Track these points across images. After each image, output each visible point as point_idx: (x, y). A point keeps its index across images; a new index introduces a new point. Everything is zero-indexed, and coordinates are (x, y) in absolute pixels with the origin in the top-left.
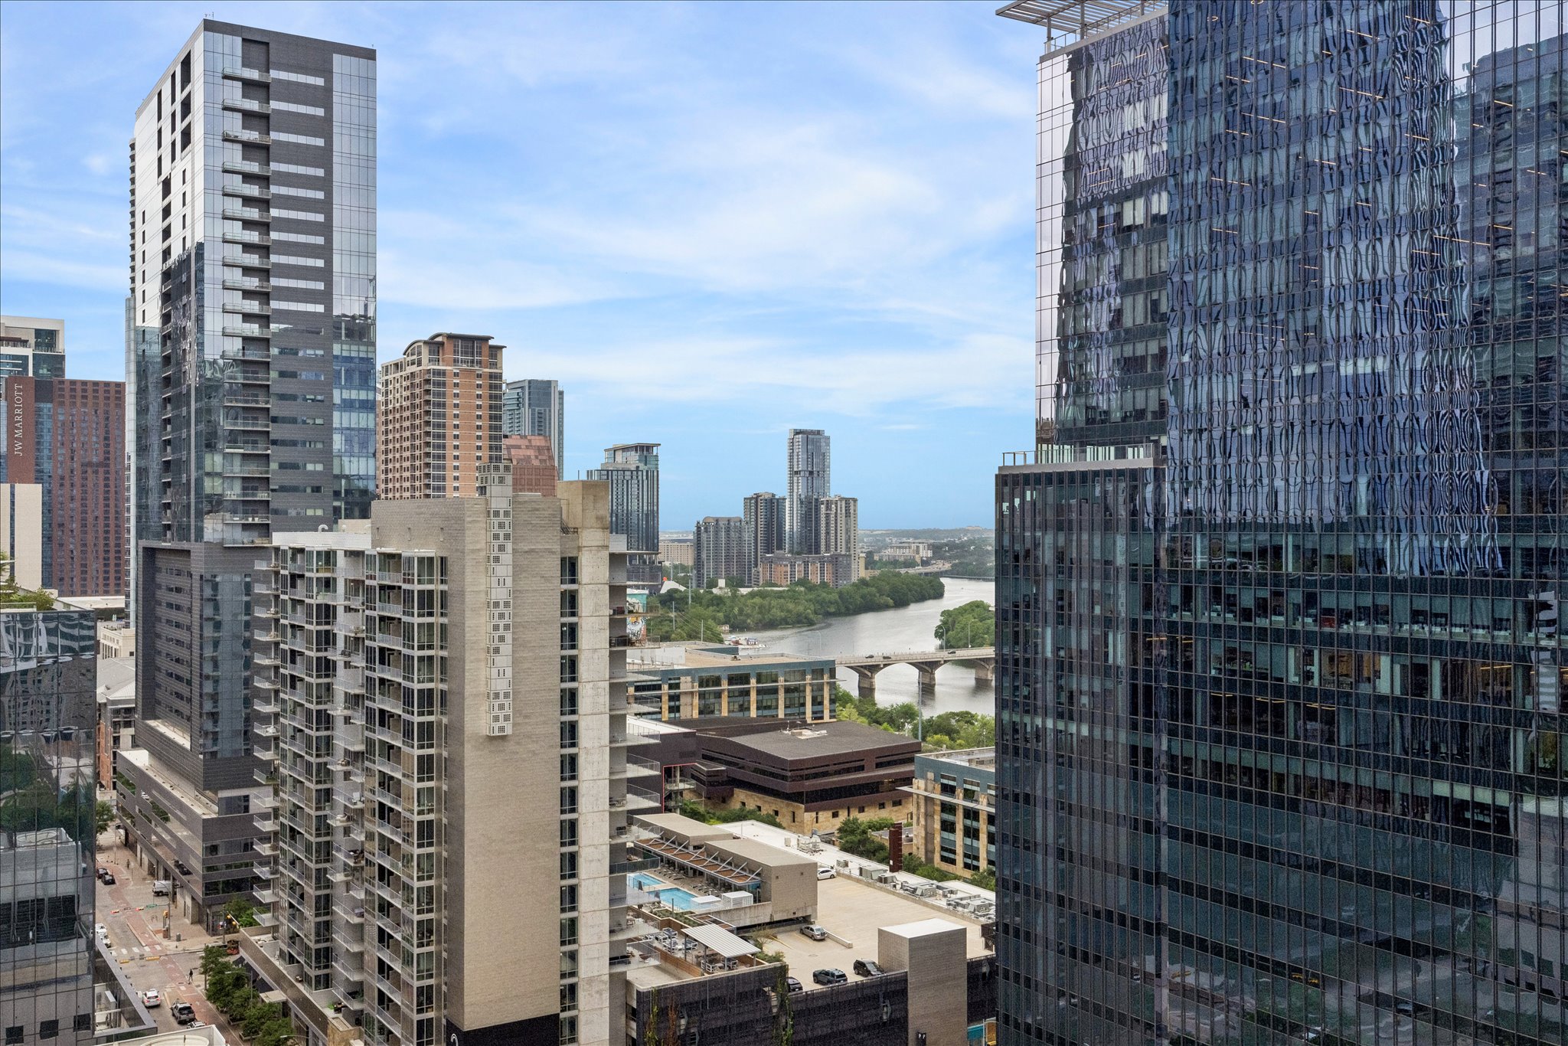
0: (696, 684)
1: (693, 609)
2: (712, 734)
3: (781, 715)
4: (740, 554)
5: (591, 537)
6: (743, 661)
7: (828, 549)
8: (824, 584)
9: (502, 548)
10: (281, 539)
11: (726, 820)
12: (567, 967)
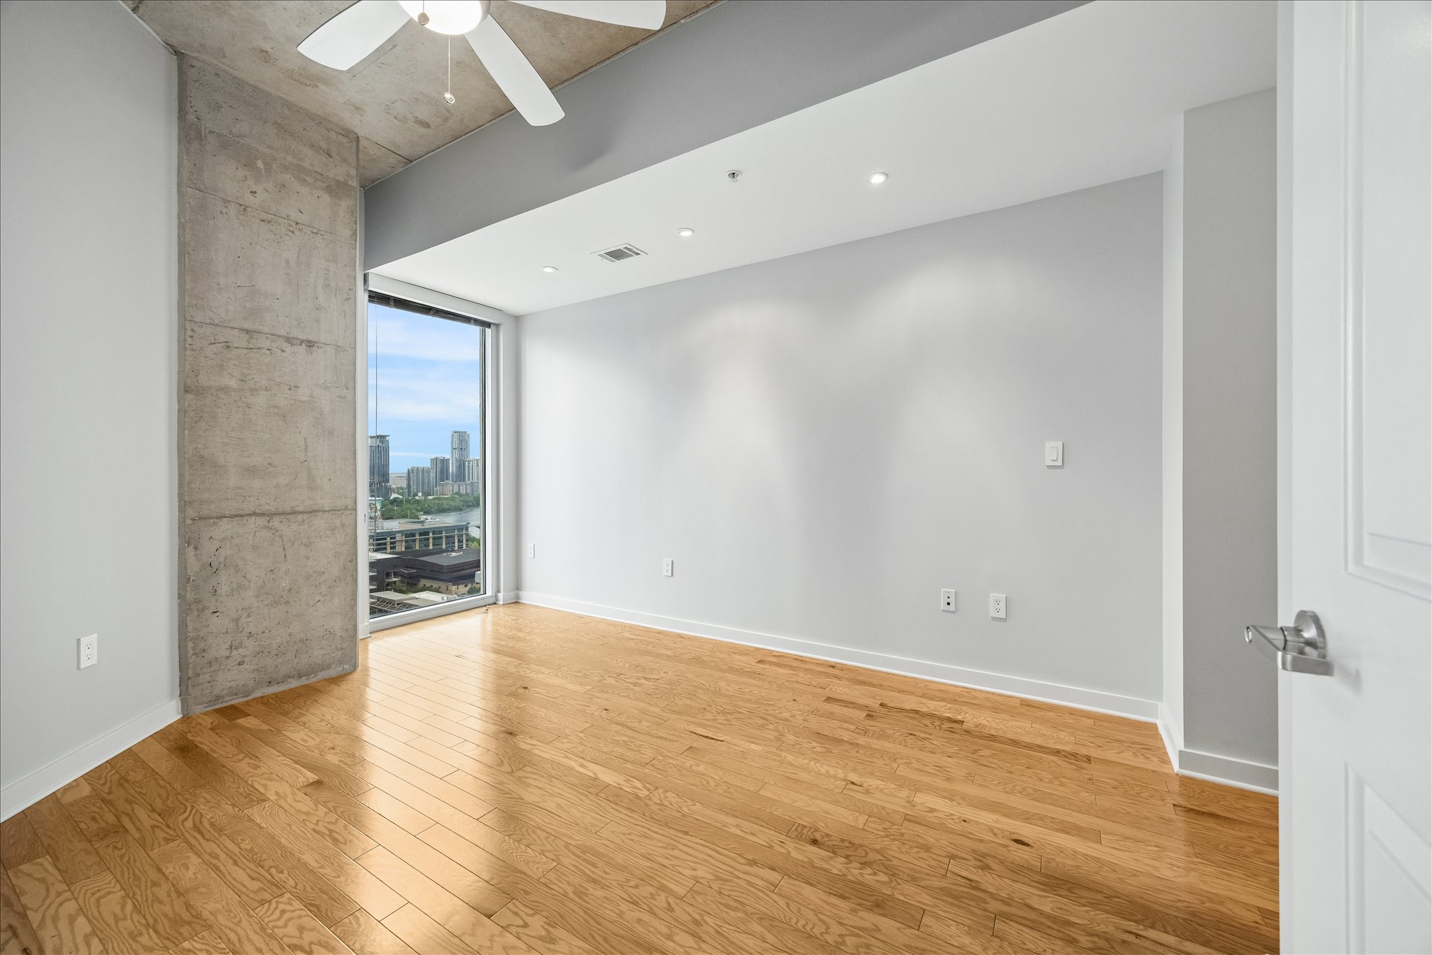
0: (404, 537)
3: (444, 547)
6: (427, 526)
11: (415, 592)
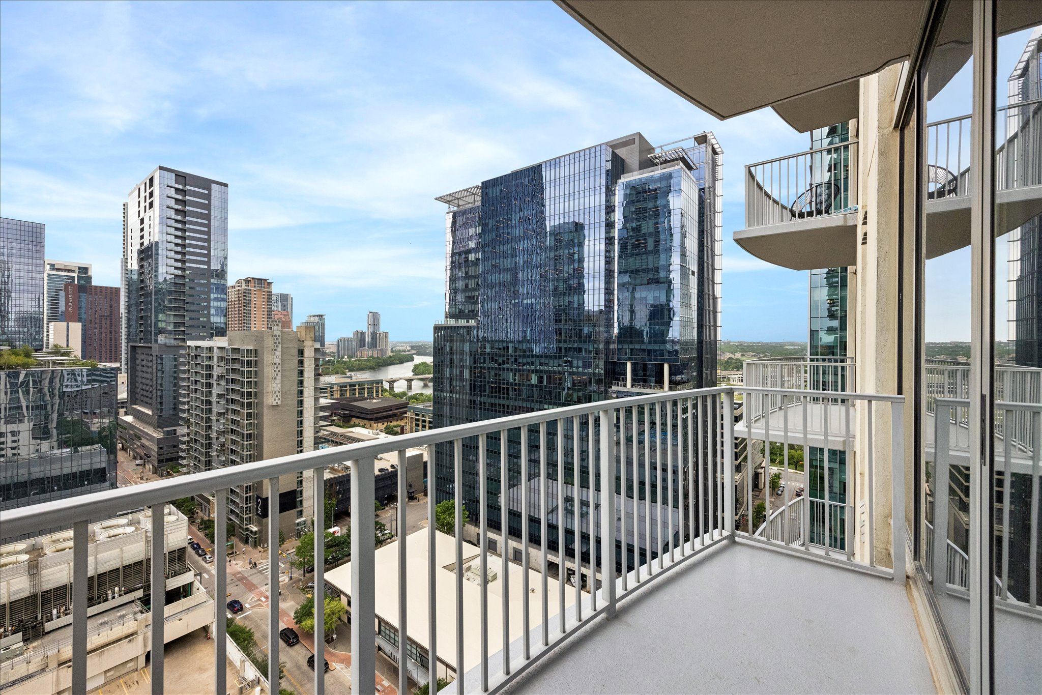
0: (339, 387)
1: (337, 365)
2: (344, 402)
3: (366, 396)
4: (352, 348)
5: (308, 343)
6: (353, 380)
7: (379, 347)
8: (378, 357)
9: (277, 346)
10: (189, 343)
11: (349, 427)
12: (299, 475)
